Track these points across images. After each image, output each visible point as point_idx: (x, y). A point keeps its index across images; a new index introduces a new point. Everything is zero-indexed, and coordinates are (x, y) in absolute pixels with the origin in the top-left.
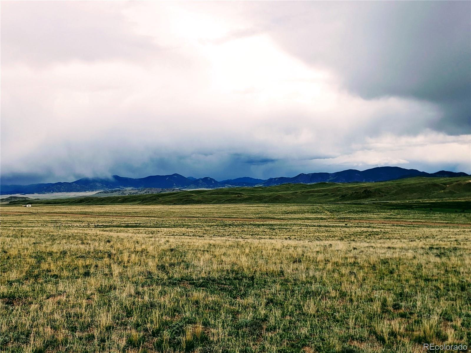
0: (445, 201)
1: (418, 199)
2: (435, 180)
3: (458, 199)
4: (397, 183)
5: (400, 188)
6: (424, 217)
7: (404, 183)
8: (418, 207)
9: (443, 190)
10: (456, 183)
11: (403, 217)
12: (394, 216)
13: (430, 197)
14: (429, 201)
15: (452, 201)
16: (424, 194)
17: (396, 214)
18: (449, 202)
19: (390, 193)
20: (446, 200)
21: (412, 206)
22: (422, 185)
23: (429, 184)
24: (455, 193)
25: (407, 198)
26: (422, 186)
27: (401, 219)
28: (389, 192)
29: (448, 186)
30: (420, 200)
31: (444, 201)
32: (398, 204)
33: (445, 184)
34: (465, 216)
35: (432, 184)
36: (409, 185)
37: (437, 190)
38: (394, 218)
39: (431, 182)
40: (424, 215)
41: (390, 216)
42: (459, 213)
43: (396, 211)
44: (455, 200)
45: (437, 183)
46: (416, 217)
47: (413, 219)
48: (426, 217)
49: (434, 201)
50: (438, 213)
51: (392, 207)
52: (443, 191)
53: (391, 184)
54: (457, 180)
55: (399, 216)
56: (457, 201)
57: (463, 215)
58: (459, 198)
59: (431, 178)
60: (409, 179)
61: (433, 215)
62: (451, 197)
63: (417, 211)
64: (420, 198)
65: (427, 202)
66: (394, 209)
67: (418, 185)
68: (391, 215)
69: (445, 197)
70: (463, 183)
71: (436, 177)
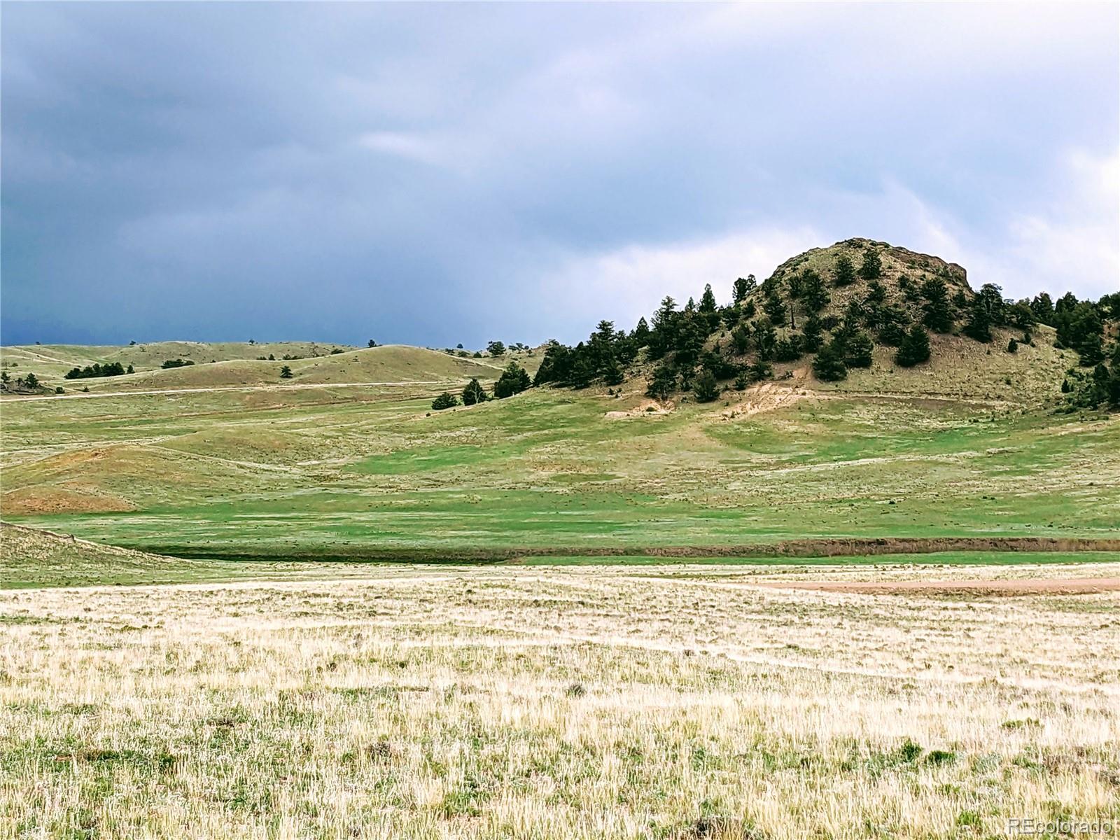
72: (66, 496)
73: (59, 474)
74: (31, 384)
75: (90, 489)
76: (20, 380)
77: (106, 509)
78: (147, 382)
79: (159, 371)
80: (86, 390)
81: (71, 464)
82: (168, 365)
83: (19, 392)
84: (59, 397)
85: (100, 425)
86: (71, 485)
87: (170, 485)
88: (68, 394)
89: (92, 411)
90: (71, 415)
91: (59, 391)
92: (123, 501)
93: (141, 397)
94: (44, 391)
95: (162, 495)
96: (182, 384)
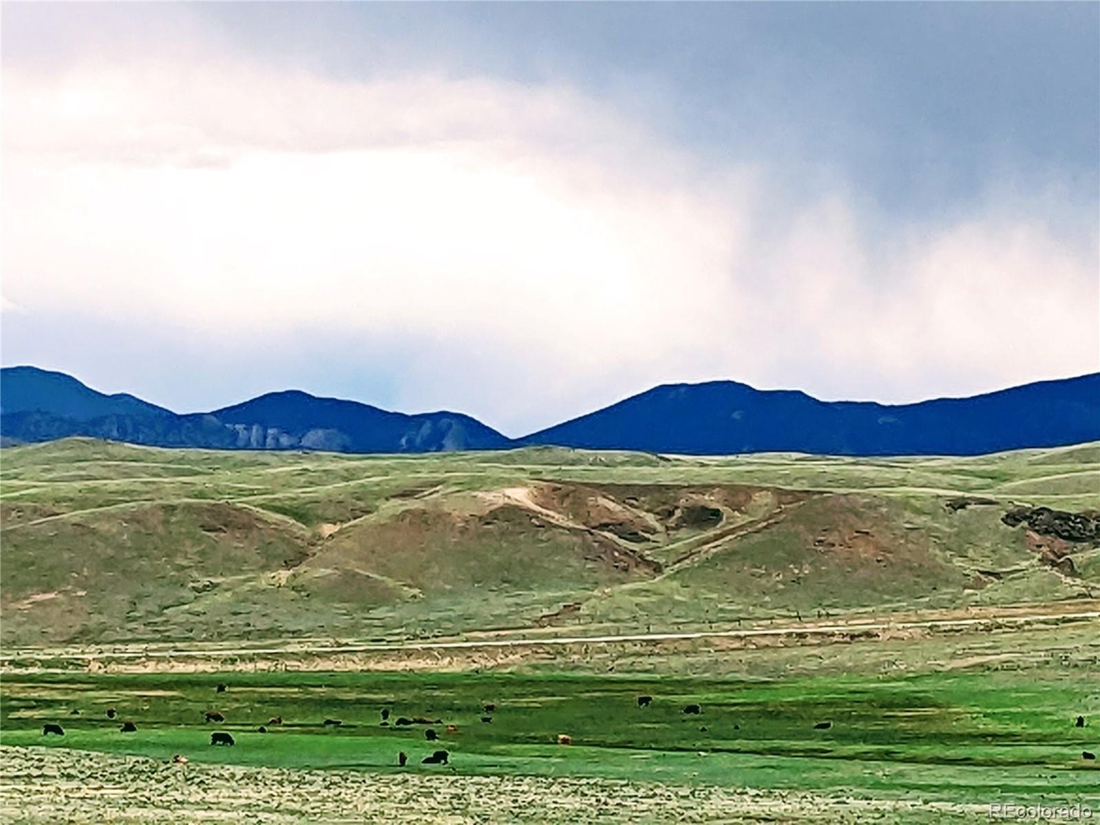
0: (303, 667)
1: (71, 641)
2: (225, 478)
3: (409, 654)
8: (63, 712)
9: (287, 565)
13: (174, 631)
14: (163, 667)
15: (355, 665)
16: (121, 599)
18: (332, 680)
20: (308, 655)
22: (110, 517)
23: (172, 508)
24: (385, 597)
26: (103, 527)
29: (328, 529)
30: (90, 653)
31: (292, 664)
33: (300, 514)
34: (458, 805)
35: (198, 510)
37: (233, 564)
39: (185, 490)
40: (111, 792)
42: (415, 779)
44: (385, 654)
45: (239, 503)
49: (208, 667)
50: (239, 771)
52: (284, 575)
54: (407, 479)
56: (400, 666)
57: (446, 791)
58: (418, 645)
59: (193, 453)
61: (196, 794)
62: (353, 630)
63: (50, 755)
64: (84, 636)
65: (151, 668)
67: (71, 516)
69: (296, 633)
70: (459, 507)
71: (229, 441)
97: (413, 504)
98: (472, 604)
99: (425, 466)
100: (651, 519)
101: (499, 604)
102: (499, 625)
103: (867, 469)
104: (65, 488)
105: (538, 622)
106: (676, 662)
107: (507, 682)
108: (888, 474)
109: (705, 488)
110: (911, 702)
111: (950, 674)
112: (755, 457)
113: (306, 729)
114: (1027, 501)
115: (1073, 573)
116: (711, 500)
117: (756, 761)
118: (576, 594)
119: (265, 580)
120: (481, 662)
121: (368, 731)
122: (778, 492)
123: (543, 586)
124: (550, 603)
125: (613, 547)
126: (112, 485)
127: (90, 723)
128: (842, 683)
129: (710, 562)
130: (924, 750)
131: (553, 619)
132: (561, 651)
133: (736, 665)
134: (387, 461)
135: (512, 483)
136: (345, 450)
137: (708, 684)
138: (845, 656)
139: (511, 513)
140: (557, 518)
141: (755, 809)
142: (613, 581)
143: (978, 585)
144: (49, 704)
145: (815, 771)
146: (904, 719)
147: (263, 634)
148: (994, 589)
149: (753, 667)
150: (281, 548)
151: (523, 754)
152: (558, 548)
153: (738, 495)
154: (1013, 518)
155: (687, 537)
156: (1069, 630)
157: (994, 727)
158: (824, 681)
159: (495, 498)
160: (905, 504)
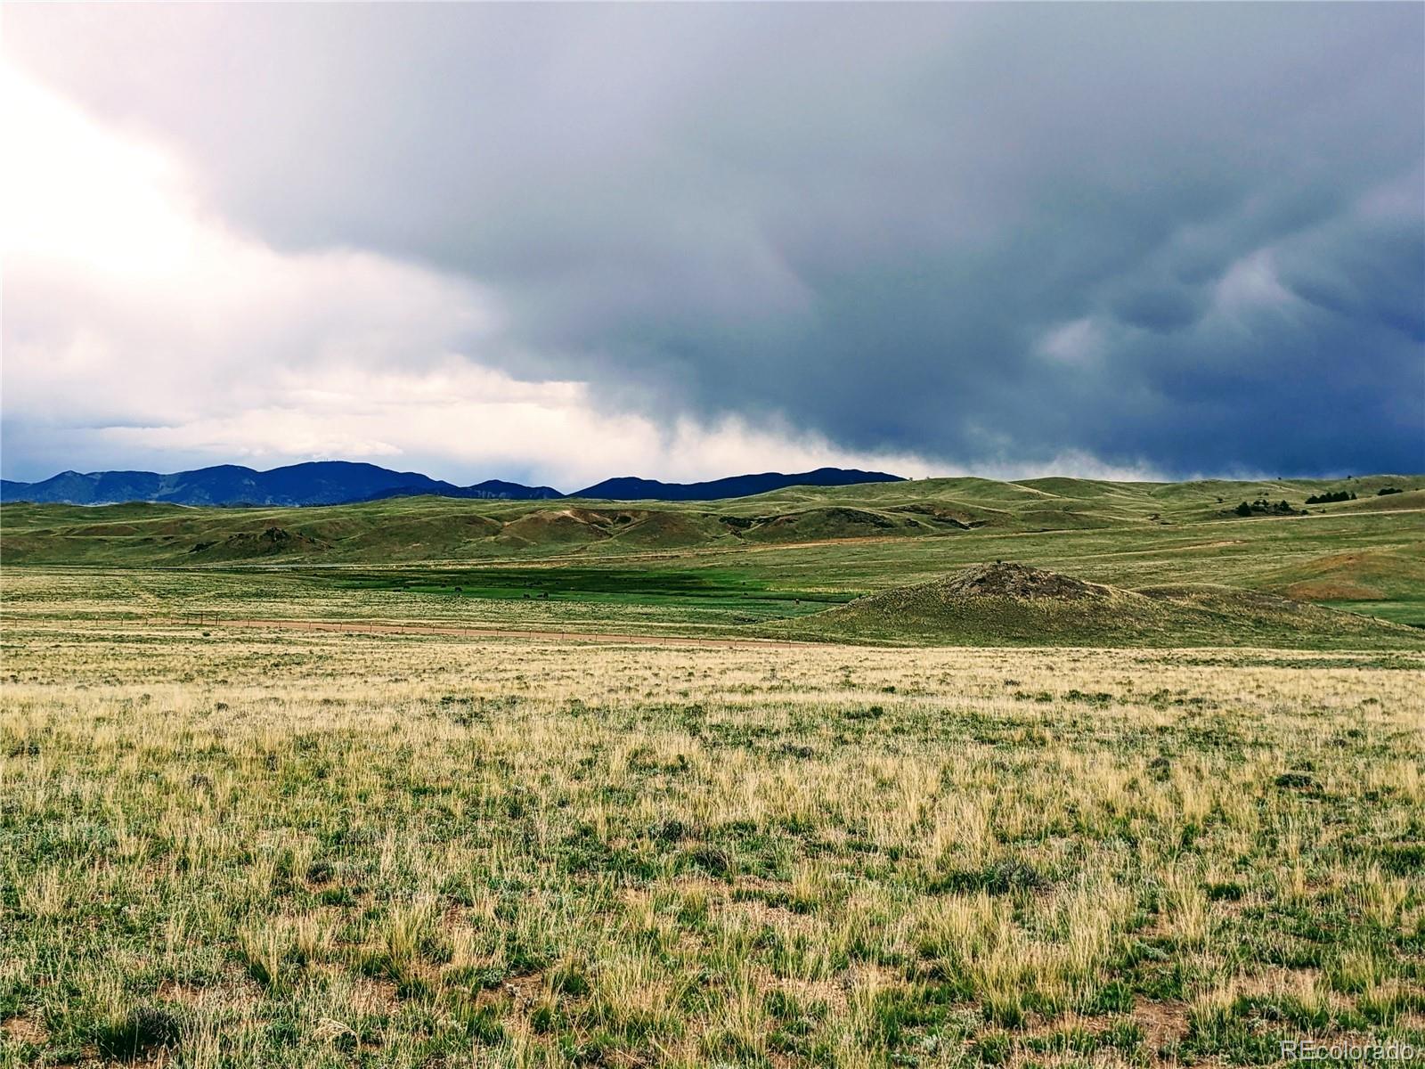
0: (499, 567)
1: (424, 559)
2: (474, 507)
3: (533, 563)
4: (366, 513)
5: (373, 527)
6: (438, 613)
7: (388, 511)
8: (422, 581)
9: (494, 535)
10: (528, 516)
11: (381, 612)
12: (353, 610)
13: (458, 556)
14: (454, 567)
15: (516, 566)
16: (441, 546)
17: (361, 601)
18: (508, 571)
19: (345, 542)
20: (501, 563)
21: (404, 579)
22: (437, 520)
23: (457, 517)
24: (525, 545)
25: (395, 556)
26: (436, 523)
27: (374, 616)
28: (339, 537)
29: (507, 524)
30: (431, 563)
31: (495, 566)
32: (367, 573)
33: (498, 518)
34: (548, 610)
35: (465, 517)
36: (401, 518)
37: (476, 535)
38: (352, 616)
39: (461, 511)
40: (437, 606)
41: (340, 610)
42: (534, 602)
43: (360, 594)
44: (525, 563)
45: (478, 515)
46: (415, 613)
47: (408, 616)
48: (444, 613)
49: (469, 567)
50: (479, 600)
51: (349, 582)
52: (493, 538)
53: (349, 513)
54: (532, 508)
55: (366, 610)
56: (530, 566)
57: (544, 606)
58: (536, 560)
59: (463, 499)
60: (400, 500)
61: (465, 607)
62: (515, 555)
63: (418, 595)
64: (429, 557)
65: (450, 567)
66: (355, 588)
67: (425, 519)
68: (345, 605)
69: (497, 556)
70: (548, 516)
71: (476, 496)
72: (1334, 588)
73: (1325, 572)
74: (1284, 509)
75: (1350, 583)
76: (1276, 506)
77: (1364, 597)
78: (1368, 506)
79: (1375, 498)
80: (1324, 512)
81: (1333, 565)
82: (1382, 493)
83: (1276, 514)
84: (1306, 517)
85: (1338, 537)
86: (1336, 580)
87: (1409, 581)
88: (1311, 514)
89: (1330, 527)
90: (1316, 530)
91: (1305, 513)
92: (1375, 591)
93: (1365, 516)
94: (1294, 513)
95: (1404, 588)
96: (1395, 506)
97: (534, 516)
98: (552, 547)
99: (538, 504)
100: (609, 520)
101: (561, 547)
102: (560, 553)
103: (677, 505)
104: (423, 511)
105: (574, 553)
106: (617, 565)
107: (564, 571)
108: (683, 506)
109: (626, 510)
110: (690, 577)
111: (703, 569)
112: (642, 501)
113: (500, 587)
114: (726, 515)
115: (741, 537)
116: (627, 514)
117: (643, 596)
118: (585, 544)
119: (487, 540)
120: (555, 565)
121: (520, 587)
122: (649, 512)
123: (575, 541)
124: (577, 547)
125: (597, 529)
126: (438, 509)
127: (431, 585)
128: (669, 571)
129: (627, 534)
130: (694, 592)
131: (578, 552)
132: (581, 562)
133: (636, 566)
134: (525, 502)
135: (565, 509)
136: (512, 498)
137: (627, 572)
138: (670, 563)
139: (565, 518)
140: (579, 520)
141: (641, 611)
142: (596, 540)
143: (711, 541)
144: (418, 579)
145: (661, 599)
146: (688, 583)
147: (486, 557)
148: (717, 542)
149: (641, 567)
150: (492, 530)
151: (569, 594)
152: (580, 530)
153: (636, 512)
154: (722, 520)
155: (620, 526)
156: (740, 555)
157: (716, 585)
158: (664, 571)
159: (559, 514)
160: (689, 515)
